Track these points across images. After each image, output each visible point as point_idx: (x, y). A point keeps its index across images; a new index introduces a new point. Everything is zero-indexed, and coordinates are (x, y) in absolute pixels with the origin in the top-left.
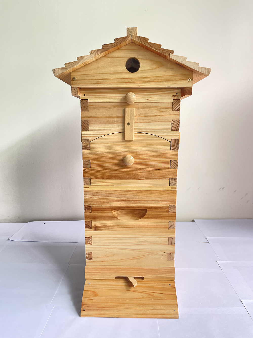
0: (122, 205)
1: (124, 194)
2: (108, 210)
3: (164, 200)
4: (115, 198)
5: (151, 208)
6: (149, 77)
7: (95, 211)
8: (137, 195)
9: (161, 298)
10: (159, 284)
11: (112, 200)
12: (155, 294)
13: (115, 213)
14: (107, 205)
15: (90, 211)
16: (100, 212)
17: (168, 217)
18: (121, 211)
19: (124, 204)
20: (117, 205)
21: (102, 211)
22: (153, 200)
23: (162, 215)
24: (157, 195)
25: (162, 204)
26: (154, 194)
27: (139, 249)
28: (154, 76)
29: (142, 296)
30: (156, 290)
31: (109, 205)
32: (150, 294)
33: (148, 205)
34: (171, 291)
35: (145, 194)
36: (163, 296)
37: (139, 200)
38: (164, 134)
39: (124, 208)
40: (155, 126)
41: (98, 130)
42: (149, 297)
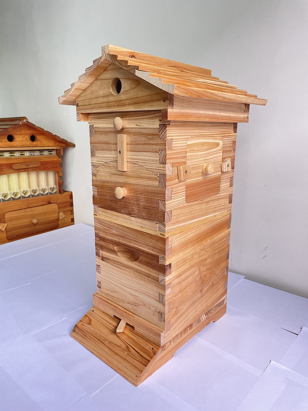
0: (121, 241)
1: (122, 229)
2: (110, 242)
3: (154, 246)
4: (115, 232)
5: (143, 252)
6: (128, 98)
7: (102, 240)
8: (132, 234)
10: (144, 342)
11: (113, 233)
12: (132, 350)
13: (116, 248)
14: (109, 237)
15: (99, 239)
16: (104, 242)
17: (158, 269)
18: (120, 247)
19: (122, 241)
20: (117, 240)
21: (106, 242)
22: (145, 243)
23: (153, 265)
24: (149, 238)
25: (153, 250)
26: (145, 237)
27: (135, 296)
28: (133, 97)
30: (136, 347)
31: (111, 238)
33: (141, 248)
34: (149, 356)
35: (138, 234)
37: (133, 239)
38: (152, 167)
39: (122, 244)
40: (144, 156)
41: (101, 157)
42: (125, 350)
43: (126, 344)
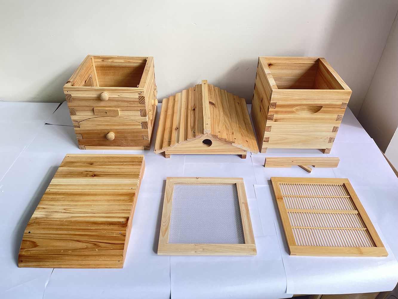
9: (107, 248)
10: (108, 232)
12: (101, 244)
29: (86, 246)
30: (104, 239)
32: (95, 244)
34: (120, 240)
36: (109, 246)
42: (94, 248)
43: (92, 242)
